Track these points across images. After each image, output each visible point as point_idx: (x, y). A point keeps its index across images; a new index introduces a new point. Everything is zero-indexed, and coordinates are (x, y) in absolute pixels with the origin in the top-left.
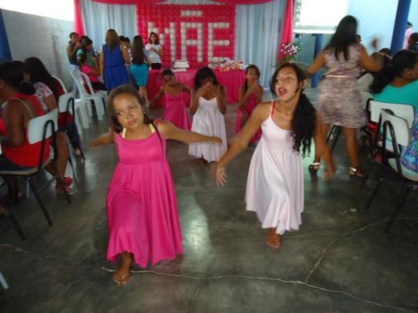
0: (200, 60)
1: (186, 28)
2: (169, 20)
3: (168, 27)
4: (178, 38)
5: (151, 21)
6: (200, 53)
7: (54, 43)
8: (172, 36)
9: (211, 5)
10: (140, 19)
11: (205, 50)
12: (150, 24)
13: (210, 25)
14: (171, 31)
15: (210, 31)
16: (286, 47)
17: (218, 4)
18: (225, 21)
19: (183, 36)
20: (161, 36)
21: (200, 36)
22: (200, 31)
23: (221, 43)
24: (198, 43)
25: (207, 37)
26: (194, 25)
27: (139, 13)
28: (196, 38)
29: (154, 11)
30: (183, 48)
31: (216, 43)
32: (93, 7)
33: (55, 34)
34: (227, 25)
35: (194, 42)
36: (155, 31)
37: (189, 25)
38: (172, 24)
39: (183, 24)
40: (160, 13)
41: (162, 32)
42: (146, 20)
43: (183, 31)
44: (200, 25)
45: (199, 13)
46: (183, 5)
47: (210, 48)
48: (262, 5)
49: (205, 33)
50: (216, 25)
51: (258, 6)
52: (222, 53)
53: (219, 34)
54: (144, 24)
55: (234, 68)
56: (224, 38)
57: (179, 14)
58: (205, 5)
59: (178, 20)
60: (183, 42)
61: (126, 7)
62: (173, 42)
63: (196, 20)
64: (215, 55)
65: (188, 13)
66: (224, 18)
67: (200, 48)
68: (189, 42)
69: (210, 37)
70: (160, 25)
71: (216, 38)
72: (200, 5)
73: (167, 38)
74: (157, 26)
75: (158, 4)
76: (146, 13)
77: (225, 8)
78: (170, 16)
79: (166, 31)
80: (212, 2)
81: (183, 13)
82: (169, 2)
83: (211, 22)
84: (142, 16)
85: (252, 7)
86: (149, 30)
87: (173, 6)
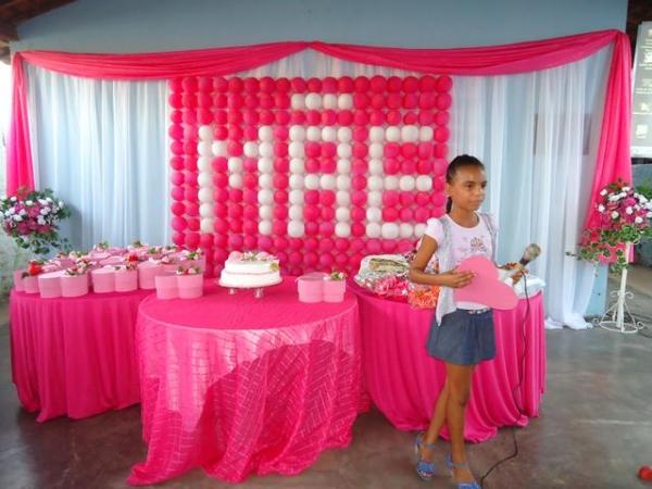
0: (342, 230)
1: (305, 141)
2: (256, 120)
3: (254, 137)
4: (282, 169)
5: (207, 121)
6: (342, 213)
8: (264, 165)
9: (378, 78)
10: (177, 118)
11: (359, 204)
12: (203, 131)
13: (375, 132)
14: (261, 148)
15: (375, 150)
16: (614, 198)
17: (400, 74)
18: (419, 122)
19: (296, 164)
20: (233, 163)
21: (343, 165)
22: (343, 151)
23: (406, 183)
24: (339, 183)
25: (365, 166)
26: (327, 134)
27: (176, 102)
28: (331, 168)
29: (216, 96)
30: (295, 197)
31: (391, 182)
32: (61, 88)
34: (426, 134)
35: (325, 181)
36: (218, 148)
37: (312, 133)
38: (264, 132)
39: (294, 131)
40: (231, 101)
41: (238, 152)
42: (193, 122)
43: (295, 149)
44: (344, 133)
45: (344, 102)
46: (298, 80)
47: (374, 198)
48: (534, 74)
49: (361, 154)
50: (392, 133)
51: (520, 78)
52: (407, 213)
53: (402, 159)
54: (187, 131)
56: (419, 170)
57: (287, 103)
58: (363, 79)
59: (283, 120)
60: (293, 180)
61: (144, 87)
62: (264, 180)
63: (335, 118)
64: (387, 218)
65: (311, 101)
66: (417, 111)
67: (342, 197)
68: (311, 181)
69: (375, 165)
70: (232, 133)
71: (392, 170)
72: (346, 79)
73: (251, 169)
74: (223, 136)
76: (193, 105)
77: (418, 85)
78: (259, 110)
79: (248, 148)
80: (383, 72)
81: (296, 101)
82: (259, 73)
83: (378, 123)
84: (184, 110)
85: (501, 83)
86: (201, 148)
87: (269, 80)
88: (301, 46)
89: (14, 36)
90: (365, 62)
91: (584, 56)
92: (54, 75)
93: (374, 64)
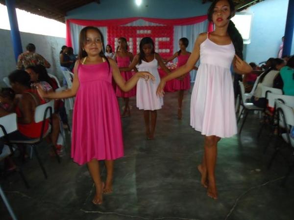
2: (129, 36)
3: (128, 40)
4: (135, 48)
5: (116, 37)
7: (52, 52)
8: (131, 47)
10: (109, 36)
12: (116, 39)
13: (156, 39)
14: (130, 43)
15: (157, 43)
17: (162, 25)
18: (167, 36)
23: (164, 51)
27: (109, 32)
29: (119, 31)
31: (160, 50)
33: (53, 47)
34: (168, 39)
38: (131, 39)
39: (138, 39)
40: (123, 32)
42: (113, 37)
43: (138, 43)
45: (149, 32)
46: (138, 27)
48: (192, 25)
50: (160, 39)
51: (189, 26)
52: (164, 58)
53: (163, 45)
54: (112, 39)
55: (173, 68)
56: (166, 48)
57: (136, 32)
58: (153, 26)
59: (135, 37)
62: (131, 50)
65: (141, 32)
66: (166, 34)
69: (157, 47)
71: (161, 48)
72: (150, 26)
75: (121, 26)
76: (113, 33)
77: (166, 28)
78: (129, 34)
80: (158, 25)
81: (138, 32)
82: (129, 25)
83: (157, 37)
84: (111, 34)
85: (185, 27)
86: (116, 43)
87: (131, 27)
88: (139, 18)
89: (66, 16)
90: (154, 22)
91: (202, 21)
92: (77, 25)
93: (156, 23)
